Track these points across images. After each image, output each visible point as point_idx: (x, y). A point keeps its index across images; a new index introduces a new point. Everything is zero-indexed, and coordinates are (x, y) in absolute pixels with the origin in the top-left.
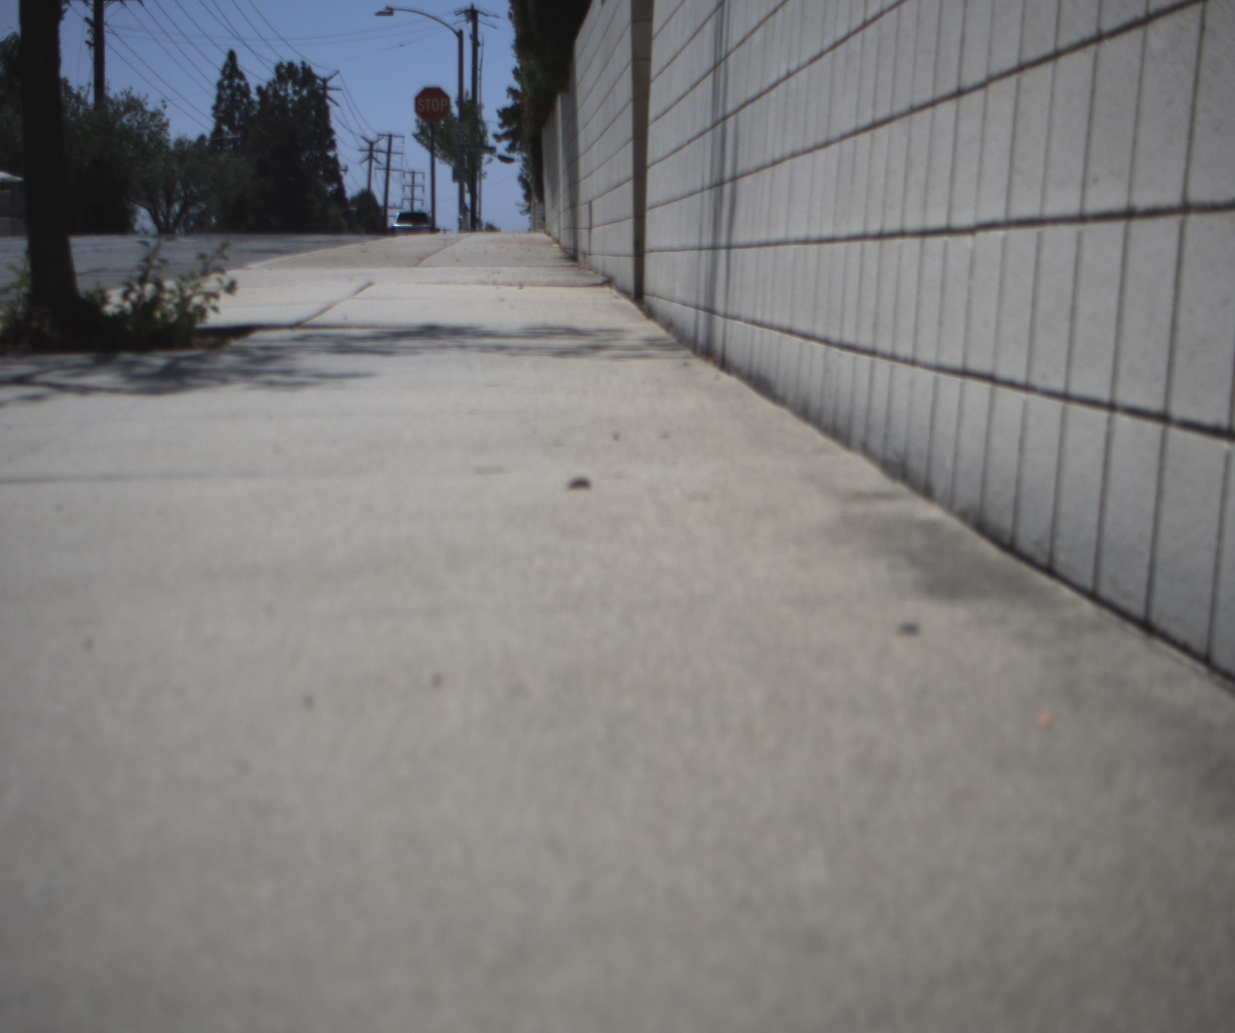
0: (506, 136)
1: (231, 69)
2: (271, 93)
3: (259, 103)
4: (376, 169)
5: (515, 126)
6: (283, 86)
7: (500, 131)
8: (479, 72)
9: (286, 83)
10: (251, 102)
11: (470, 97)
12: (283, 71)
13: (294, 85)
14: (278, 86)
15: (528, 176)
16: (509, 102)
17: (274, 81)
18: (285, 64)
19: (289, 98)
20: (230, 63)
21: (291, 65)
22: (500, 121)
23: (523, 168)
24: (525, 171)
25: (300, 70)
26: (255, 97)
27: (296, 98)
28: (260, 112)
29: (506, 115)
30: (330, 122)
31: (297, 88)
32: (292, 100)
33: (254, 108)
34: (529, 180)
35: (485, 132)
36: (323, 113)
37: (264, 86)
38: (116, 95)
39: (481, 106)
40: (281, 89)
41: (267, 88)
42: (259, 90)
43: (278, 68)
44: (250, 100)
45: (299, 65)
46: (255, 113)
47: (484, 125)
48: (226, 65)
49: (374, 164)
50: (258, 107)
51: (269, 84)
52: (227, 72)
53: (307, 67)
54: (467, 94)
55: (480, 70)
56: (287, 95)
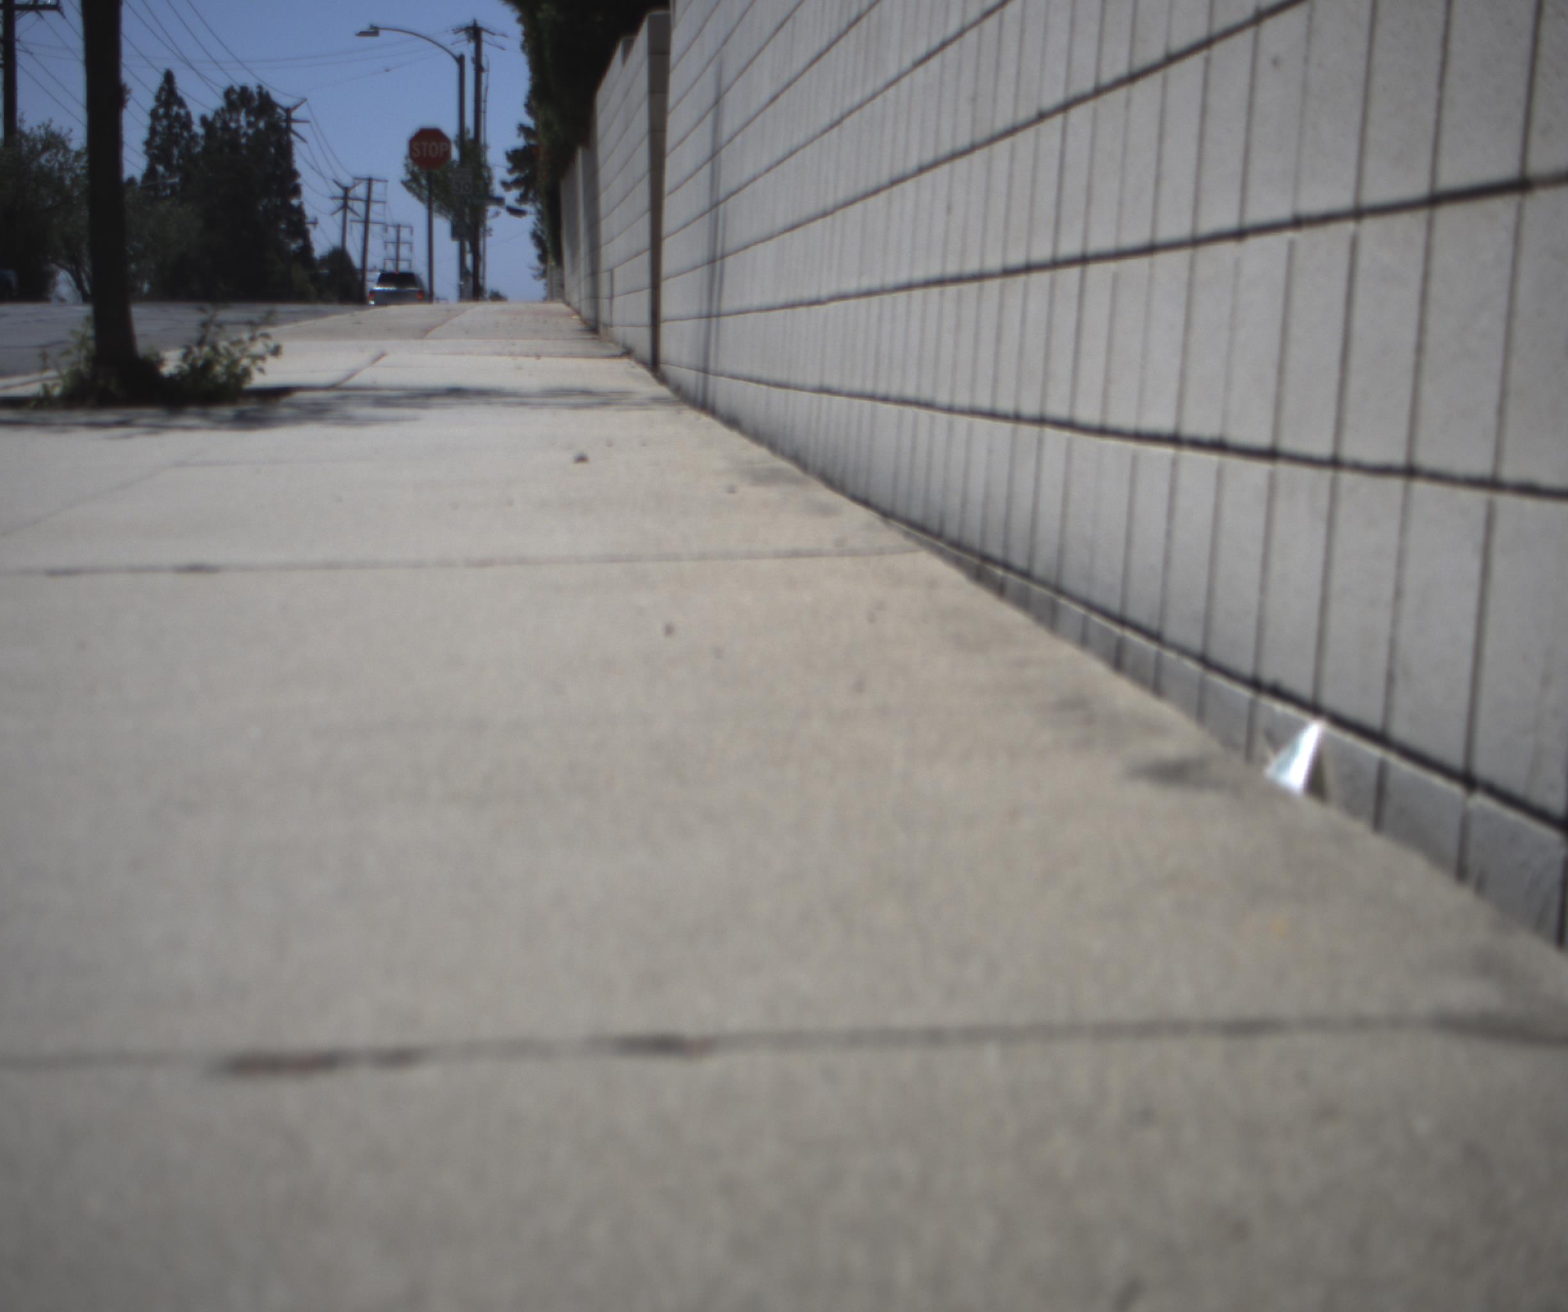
0: (516, 183)
1: (168, 94)
2: (218, 124)
3: (203, 137)
4: (352, 221)
5: (527, 171)
6: (234, 116)
7: (509, 178)
8: (483, 104)
9: (238, 114)
10: (193, 137)
11: (471, 135)
12: (234, 97)
13: (248, 114)
14: (228, 116)
15: (543, 232)
16: (519, 142)
17: (223, 109)
18: (237, 88)
19: (242, 131)
20: (166, 87)
21: (244, 89)
22: (509, 165)
23: (537, 222)
24: (540, 226)
25: (256, 95)
26: (198, 129)
27: (250, 132)
28: (205, 149)
29: (516, 158)
30: (294, 161)
31: (252, 119)
32: (245, 134)
33: (197, 143)
34: (544, 237)
35: (490, 178)
36: (285, 151)
37: (210, 115)
38: (32, 129)
39: (486, 146)
40: (231, 119)
41: (214, 119)
42: (204, 121)
43: (228, 93)
44: (192, 134)
45: (253, 88)
46: (198, 149)
47: (489, 169)
48: (161, 89)
49: (350, 215)
50: (202, 142)
51: (217, 113)
52: (163, 98)
53: (264, 91)
54: (469, 131)
55: (485, 101)
56: (239, 127)
